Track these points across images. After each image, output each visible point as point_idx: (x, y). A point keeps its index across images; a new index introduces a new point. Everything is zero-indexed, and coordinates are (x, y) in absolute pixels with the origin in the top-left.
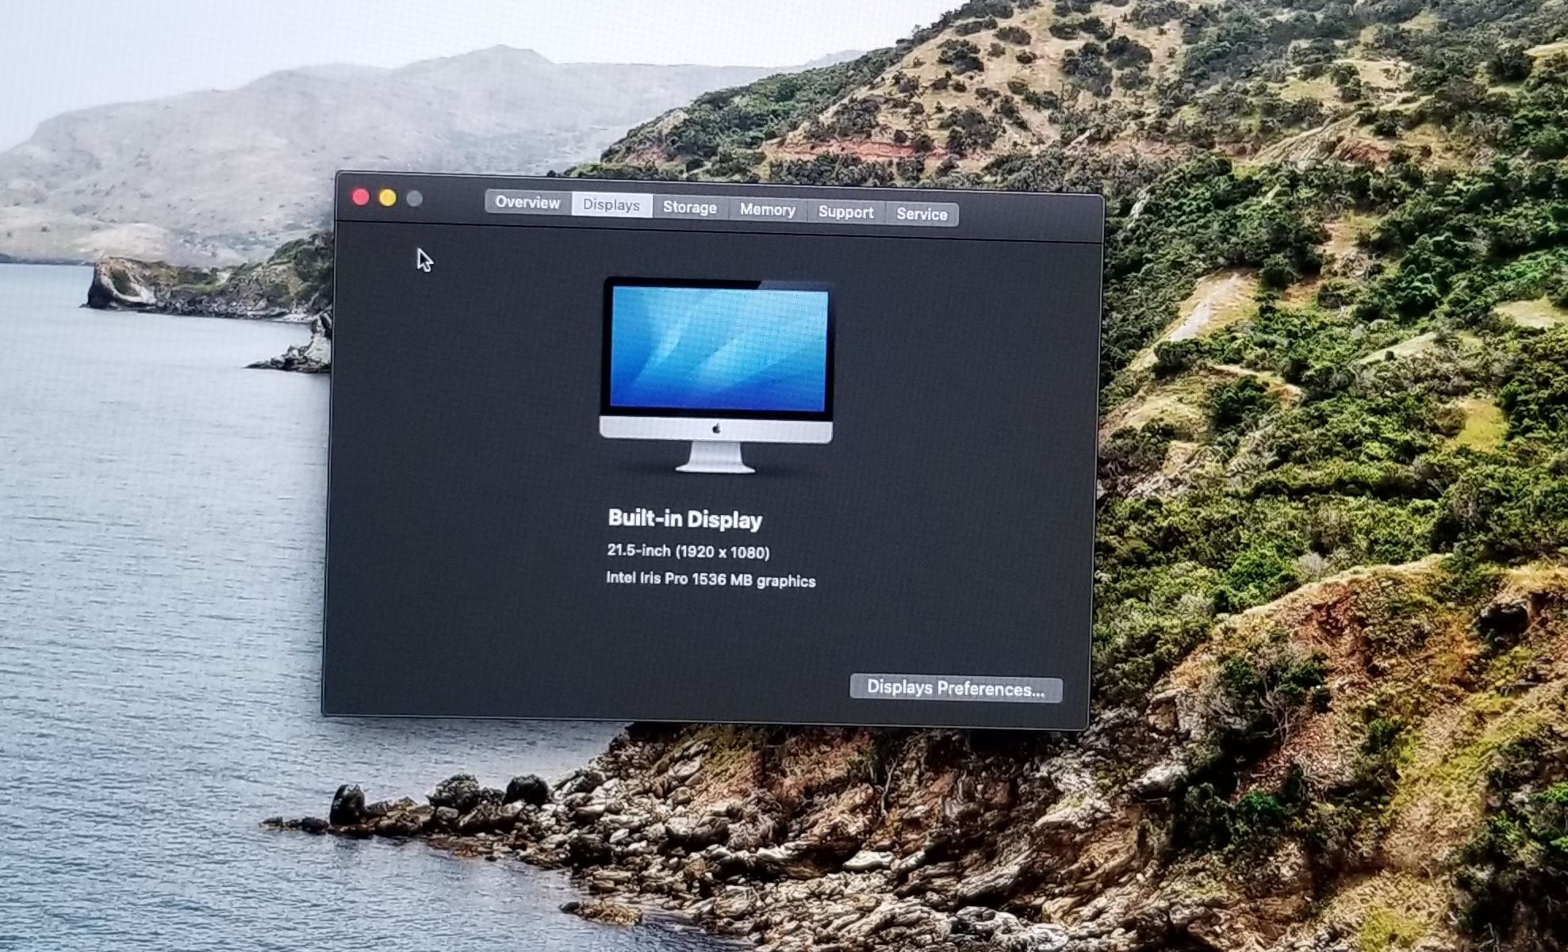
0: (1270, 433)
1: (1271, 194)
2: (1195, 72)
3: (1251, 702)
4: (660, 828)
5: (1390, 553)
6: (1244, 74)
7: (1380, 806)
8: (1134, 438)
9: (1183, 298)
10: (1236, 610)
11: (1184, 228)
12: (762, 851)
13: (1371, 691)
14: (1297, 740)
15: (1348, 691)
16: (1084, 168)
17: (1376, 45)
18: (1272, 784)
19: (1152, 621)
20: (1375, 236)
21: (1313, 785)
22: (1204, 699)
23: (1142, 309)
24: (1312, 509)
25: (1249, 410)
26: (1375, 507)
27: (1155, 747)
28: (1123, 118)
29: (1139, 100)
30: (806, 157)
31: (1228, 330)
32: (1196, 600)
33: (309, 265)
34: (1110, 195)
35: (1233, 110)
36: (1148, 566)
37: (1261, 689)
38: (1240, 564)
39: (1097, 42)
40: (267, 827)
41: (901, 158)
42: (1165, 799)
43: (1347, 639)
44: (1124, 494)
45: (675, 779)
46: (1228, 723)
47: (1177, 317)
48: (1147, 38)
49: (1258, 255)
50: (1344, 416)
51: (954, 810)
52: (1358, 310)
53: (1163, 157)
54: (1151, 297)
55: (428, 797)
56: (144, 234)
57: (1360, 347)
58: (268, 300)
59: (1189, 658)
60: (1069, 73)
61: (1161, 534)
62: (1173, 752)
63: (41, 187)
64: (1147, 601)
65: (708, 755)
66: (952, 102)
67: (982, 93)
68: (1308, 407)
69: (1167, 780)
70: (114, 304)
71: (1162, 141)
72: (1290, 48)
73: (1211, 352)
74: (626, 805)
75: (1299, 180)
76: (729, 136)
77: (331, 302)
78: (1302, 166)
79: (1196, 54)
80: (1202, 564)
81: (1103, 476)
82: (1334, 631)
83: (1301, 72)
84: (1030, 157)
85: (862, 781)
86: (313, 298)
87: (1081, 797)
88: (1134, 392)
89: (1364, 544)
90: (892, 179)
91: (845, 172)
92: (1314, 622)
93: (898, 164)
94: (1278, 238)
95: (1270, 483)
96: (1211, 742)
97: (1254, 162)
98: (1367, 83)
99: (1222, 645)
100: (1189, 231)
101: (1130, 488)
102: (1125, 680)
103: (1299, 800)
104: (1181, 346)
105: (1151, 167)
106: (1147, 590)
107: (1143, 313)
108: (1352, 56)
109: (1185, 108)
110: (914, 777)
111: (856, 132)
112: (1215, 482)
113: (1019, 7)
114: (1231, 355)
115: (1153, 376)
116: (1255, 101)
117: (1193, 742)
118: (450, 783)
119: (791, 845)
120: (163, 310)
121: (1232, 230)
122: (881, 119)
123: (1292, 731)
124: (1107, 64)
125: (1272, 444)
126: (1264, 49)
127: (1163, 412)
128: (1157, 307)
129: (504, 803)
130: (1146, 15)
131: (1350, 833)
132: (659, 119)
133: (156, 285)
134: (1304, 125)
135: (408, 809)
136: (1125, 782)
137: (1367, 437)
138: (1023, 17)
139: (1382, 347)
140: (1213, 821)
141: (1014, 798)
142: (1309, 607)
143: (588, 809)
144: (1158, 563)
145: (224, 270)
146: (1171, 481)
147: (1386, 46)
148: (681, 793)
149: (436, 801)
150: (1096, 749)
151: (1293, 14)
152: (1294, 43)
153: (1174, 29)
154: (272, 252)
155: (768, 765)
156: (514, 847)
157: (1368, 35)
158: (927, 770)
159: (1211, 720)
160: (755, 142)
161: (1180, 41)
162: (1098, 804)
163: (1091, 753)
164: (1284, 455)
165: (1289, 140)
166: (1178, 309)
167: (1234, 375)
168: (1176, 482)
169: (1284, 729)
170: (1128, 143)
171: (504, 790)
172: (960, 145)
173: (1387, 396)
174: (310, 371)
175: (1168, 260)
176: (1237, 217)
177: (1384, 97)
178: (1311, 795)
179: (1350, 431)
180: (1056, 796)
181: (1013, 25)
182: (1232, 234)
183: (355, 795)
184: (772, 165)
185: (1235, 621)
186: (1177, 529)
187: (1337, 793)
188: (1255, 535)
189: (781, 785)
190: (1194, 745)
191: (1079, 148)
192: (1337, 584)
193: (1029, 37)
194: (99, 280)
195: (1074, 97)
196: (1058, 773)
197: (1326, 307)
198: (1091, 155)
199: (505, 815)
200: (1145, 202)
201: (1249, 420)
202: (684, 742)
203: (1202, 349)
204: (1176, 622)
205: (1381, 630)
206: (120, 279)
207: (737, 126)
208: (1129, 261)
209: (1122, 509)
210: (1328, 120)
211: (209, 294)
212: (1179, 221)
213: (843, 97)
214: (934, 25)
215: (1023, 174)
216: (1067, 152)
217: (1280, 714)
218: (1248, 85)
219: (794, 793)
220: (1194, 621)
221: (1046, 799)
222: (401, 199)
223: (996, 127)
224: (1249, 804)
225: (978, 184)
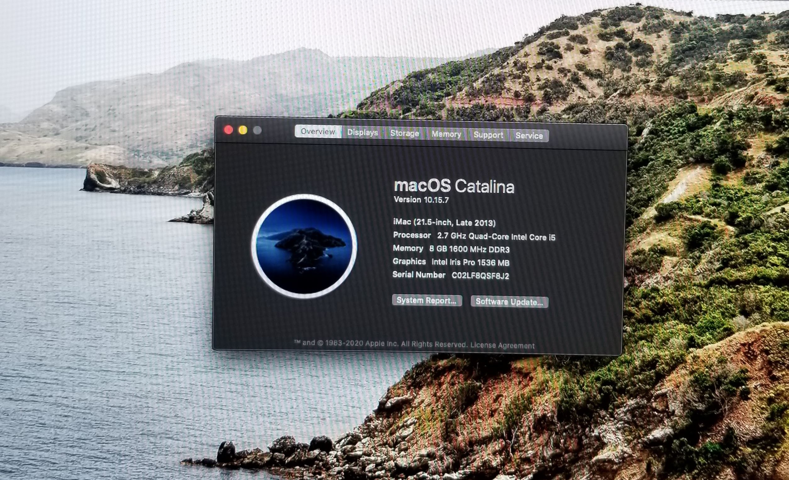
0: (718, 251)
1: (718, 124)
2: (678, 58)
3: (708, 395)
4: (392, 463)
5: (782, 315)
6: (704, 59)
7: (776, 449)
8: (644, 255)
9: (671, 180)
10: (700, 346)
11: (671, 142)
12: (446, 475)
13: (772, 389)
14: (732, 415)
15: (759, 389)
16: (616, 110)
17: (776, 42)
18: (718, 438)
19: (654, 352)
20: (775, 146)
21: (740, 438)
22: (682, 394)
23: (649, 186)
24: (741, 292)
25: (707, 239)
26: (774, 291)
27: (656, 419)
28: (637, 83)
29: (647, 74)
30: (466, 106)
31: (695, 197)
32: (678, 341)
33: (202, 167)
34: (631, 124)
35: (698, 78)
36: (652, 323)
37: (712, 388)
38: (701, 322)
39: (623, 42)
40: (184, 463)
41: (518, 106)
42: (661, 446)
43: (759, 361)
44: (639, 285)
45: (400, 437)
46: (695, 406)
47: (667, 190)
48: (651, 40)
49: (711, 156)
50: (758, 242)
51: (548, 453)
52: (766, 186)
53: (660, 104)
54: (653, 179)
55: (268, 448)
56: (113, 151)
57: (766, 205)
58: (180, 185)
59: (674, 372)
60: (608, 59)
61: (659, 306)
62: (665, 422)
63: (57, 126)
64: (652, 342)
65: (417, 425)
66: (545, 75)
67: (562, 71)
68: (739, 238)
69: (662, 437)
70: (98, 189)
71: (659, 95)
72: (729, 44)
73: (686, 209)
74: (374, 451)
75: (734, 116)
76: (425, 95)
77: (213, 186)
78: (736, 108)
79: (678, 48)
80: (681, 322)
81: (627, 275)
82: (752, 357)
83: (735, 57)
84: (588, 104)
85: (499, 438)
86: (204, 184)
87: (616, 446)
88: (644, 229)
89: (769, 311)
90: (513, 117)
91: (488, 113)
92: (742, 353)
93: (516, 109)
94: (722, 147)
95: (718, 278)
96: (686, 416)
97: (708, 106)
98: (771, 63)
99: (692, 365)
100: (674, 143)
101: (642, 281)
102: (640, 384)
103: (733, 446)
104: (669, 205)
105: (653, 109)
106: (652, 336)
107: (649, 188)
108: (763, 48)
109: (672, 77)
110: (527, 436)
111: (493, 92)
112: (688, 278)
113: (581, 24)
114: (697, 210)
115: (654, 222)
116: (710, 73)
117: (676, 416)
118: (280, 440)
119: (462, 472)
120: (123, 191)
121: (697, 143)
122: (506, 85)
123: (729, 410)
124: (629, 54)
125: (719, 258)
126: (715, 45)
127: (660, 241)
128: (657, 185)
129: (309, 451)
130: (650, 28)
131: (759, 463)
132: (388, 86)
133: (120, 178)
134: (736, 86)
135: (258, 454)
136: (640, 437)
137: (770, 254)
138: (585, 28)
139: (779, 205)
140: (687, 457)
141: (581, 446)
142: (739, 345)
143: (353, 453)
144: (657, 321)
145: (156, 170)
146: (664, 278)
147: (783, 42)
148: (403, 445)
149: (273, 450)
150: (624, 421)
151: (732, 26)
152: (732, 41)
153: (666, 34)
154: (181, 160)
155: (449, 430)
156: (315, 474)
157: (772, 37)
158: (534, 432)
159: (686, 405)
160: (439, 98)
161: (668, 41)
162: (625, 449)
163: (622, 422)
164: (726, 263)
165: (728, 95)
166: (668, 186)
167: (698, 221)
168: (667, 278)
169: (725, 409)
170: (640, 96)
171: (309, 444)
172: (549, 98)
173: (781, 232)
174: (202, 223)
175: (662, 159)
176: (701, 136)
177: (780, 70)
178: (739, 444)
179: (761, 251)
180: (603, 445)
181: (578, 34)
182: (697, 145)
183: (230, 447)
184: (448, 110)
185: (699, 352)
186: (668, 304)
187: (753, 442)
188: (710, 307)
189: (456, 440)
190: (677, 418)
191: (614, 99)
192: (754, 332)
193: (587, 40)
194: (90, 176)
195: (611, 72)
196: (604, 433)
197: (749, 184)
198: (620, 103)
199: (309, 457)
200: (650, 128)
201: (706, 245)
202: (404, 418)
203: (681, 207)
204: (667, 353)
205: (778, 356)
206: (101, 176)
207: (429, 90)
208: (641, 160)
209: (638, 293)
210: (750, 83)
211: (148, 183)
212: (668, 138)
213: (486, 74)
214: (535, 34)
215: (584, 114)
216: (608, 101)
217: (723, 401)
218: (706, 65)
219: (463, 444)
220: (677, 353)
221: (598, 447)
222: (250, 130)
223: (569, 88)
224: (706, 448)
225: (559, 119)
